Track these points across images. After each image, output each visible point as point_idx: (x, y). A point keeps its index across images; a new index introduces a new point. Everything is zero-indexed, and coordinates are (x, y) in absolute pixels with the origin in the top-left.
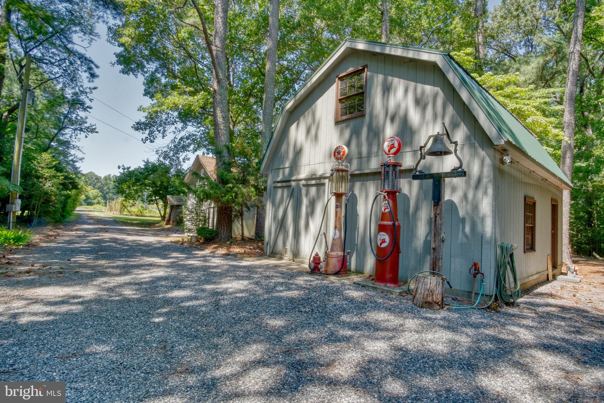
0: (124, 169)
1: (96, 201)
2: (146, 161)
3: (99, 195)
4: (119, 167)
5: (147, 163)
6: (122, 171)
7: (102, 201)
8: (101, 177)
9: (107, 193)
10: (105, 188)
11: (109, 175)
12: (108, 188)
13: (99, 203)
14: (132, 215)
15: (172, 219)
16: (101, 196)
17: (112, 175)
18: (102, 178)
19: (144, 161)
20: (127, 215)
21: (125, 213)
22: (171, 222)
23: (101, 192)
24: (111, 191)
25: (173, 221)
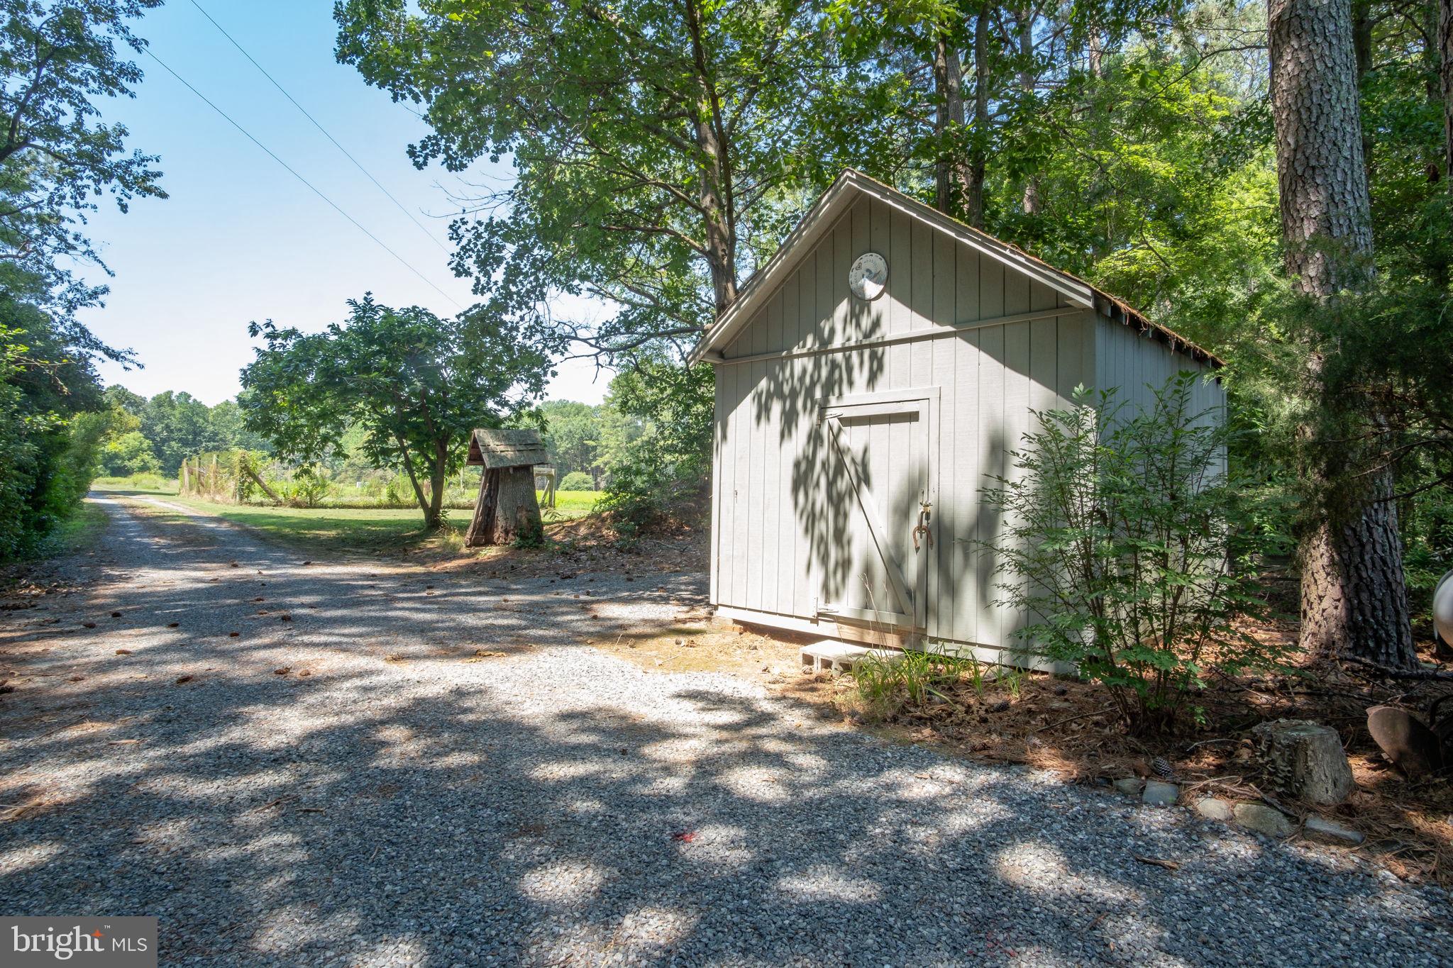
0: (272, 336)
1: (136, 463)
2: (361, 302)
3: (145, 446)
4: (254, 330)
5: (365, 309)
6: (264, 345)
7: (155, 462)
8: (144, 399)
9: (164, 441)
10: (158, 428)
11: (170, 393)
12: (167, 427)
13: (144, 468)
14: (278, 504)
15: (501, 522)
16: (150, 448)
17: (176, 393)
18: (149, 400)
19: (352, 303)
20: (261, 504)
21: (256, 498)
22: (498, 534)
23: (146, 437)
24: (176, 435)
25: (507, 532)
